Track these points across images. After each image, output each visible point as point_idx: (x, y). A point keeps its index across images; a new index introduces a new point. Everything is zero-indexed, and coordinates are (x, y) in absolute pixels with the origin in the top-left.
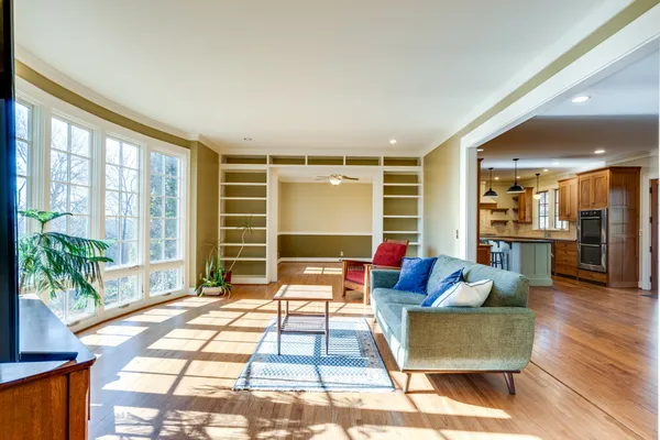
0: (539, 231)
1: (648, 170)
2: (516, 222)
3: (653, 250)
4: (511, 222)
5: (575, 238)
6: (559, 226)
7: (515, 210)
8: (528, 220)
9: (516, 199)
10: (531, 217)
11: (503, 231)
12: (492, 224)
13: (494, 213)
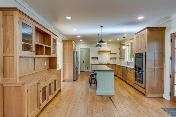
3: (172, 77)
10: (124, 56)
11: (115, 62)
12: (110, 59)
13: (111, 55)
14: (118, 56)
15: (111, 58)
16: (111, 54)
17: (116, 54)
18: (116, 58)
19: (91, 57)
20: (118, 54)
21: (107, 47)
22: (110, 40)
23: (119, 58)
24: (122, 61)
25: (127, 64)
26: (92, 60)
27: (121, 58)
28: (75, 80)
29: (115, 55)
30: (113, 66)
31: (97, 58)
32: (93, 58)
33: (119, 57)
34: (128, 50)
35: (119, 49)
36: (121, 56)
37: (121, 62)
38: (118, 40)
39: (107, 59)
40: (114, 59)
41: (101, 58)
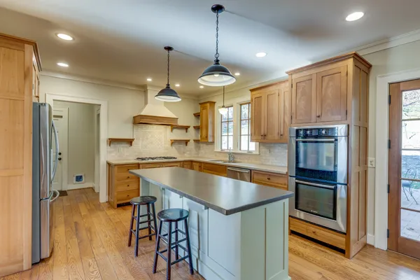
0: (222, 152)
1: (385, 70)
2: (197, 141)
3: (393, 189)
4: (192, 142)
5: (284, 171)
6: (244, 147)
7: (197, 128)
8: (210, 140)
9: (197, 116)
10: (213, 136)
11: (184, 153)
12: (172, 143)
13: (174, 130)
14: (192, 135)
15: (174, 142)
17: (186, 128)
18: (186, 142)
19: (104, 135)
20: (192, 130)
21: (164, 106)
24: (202, 151)
25: (227, 159)
28: (42, 260)
29: (184, 131)
31: (130, 142)
32: (112, 141)
37: (198, 154)
39: (163, 143)
40: (182, 146)
41: (143, 140)
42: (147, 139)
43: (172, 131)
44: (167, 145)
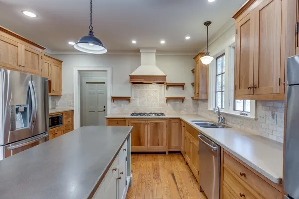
4: (189, 98)
7: (193, 84)
8: (203, 97)
10: (207, 93)
12: (167, 101)
13: (170, 88)
15: (169, 99)
16: (169, 85)
17: (182, 85)
18: (182, 99)
19: (109, 95)
20: (189, 86)
21: (157, 65)
22: (163, 42)
23: (193, 98)
24: (200, 109)
26: (114, 105)
27: (197, 100)
29: (181, 88)
30: (173, 124)
31: (128, 99)
33: (194, 96)
34: (219, 72)
35: (193, 71)
36: (197, 93)
37: (197, 111)
38: (188, 38)
39: (158, 100)
40: (178, 103)
41: (140, 98)
42: (144, 96)
43: (167, 89)
44: (163, 102)
